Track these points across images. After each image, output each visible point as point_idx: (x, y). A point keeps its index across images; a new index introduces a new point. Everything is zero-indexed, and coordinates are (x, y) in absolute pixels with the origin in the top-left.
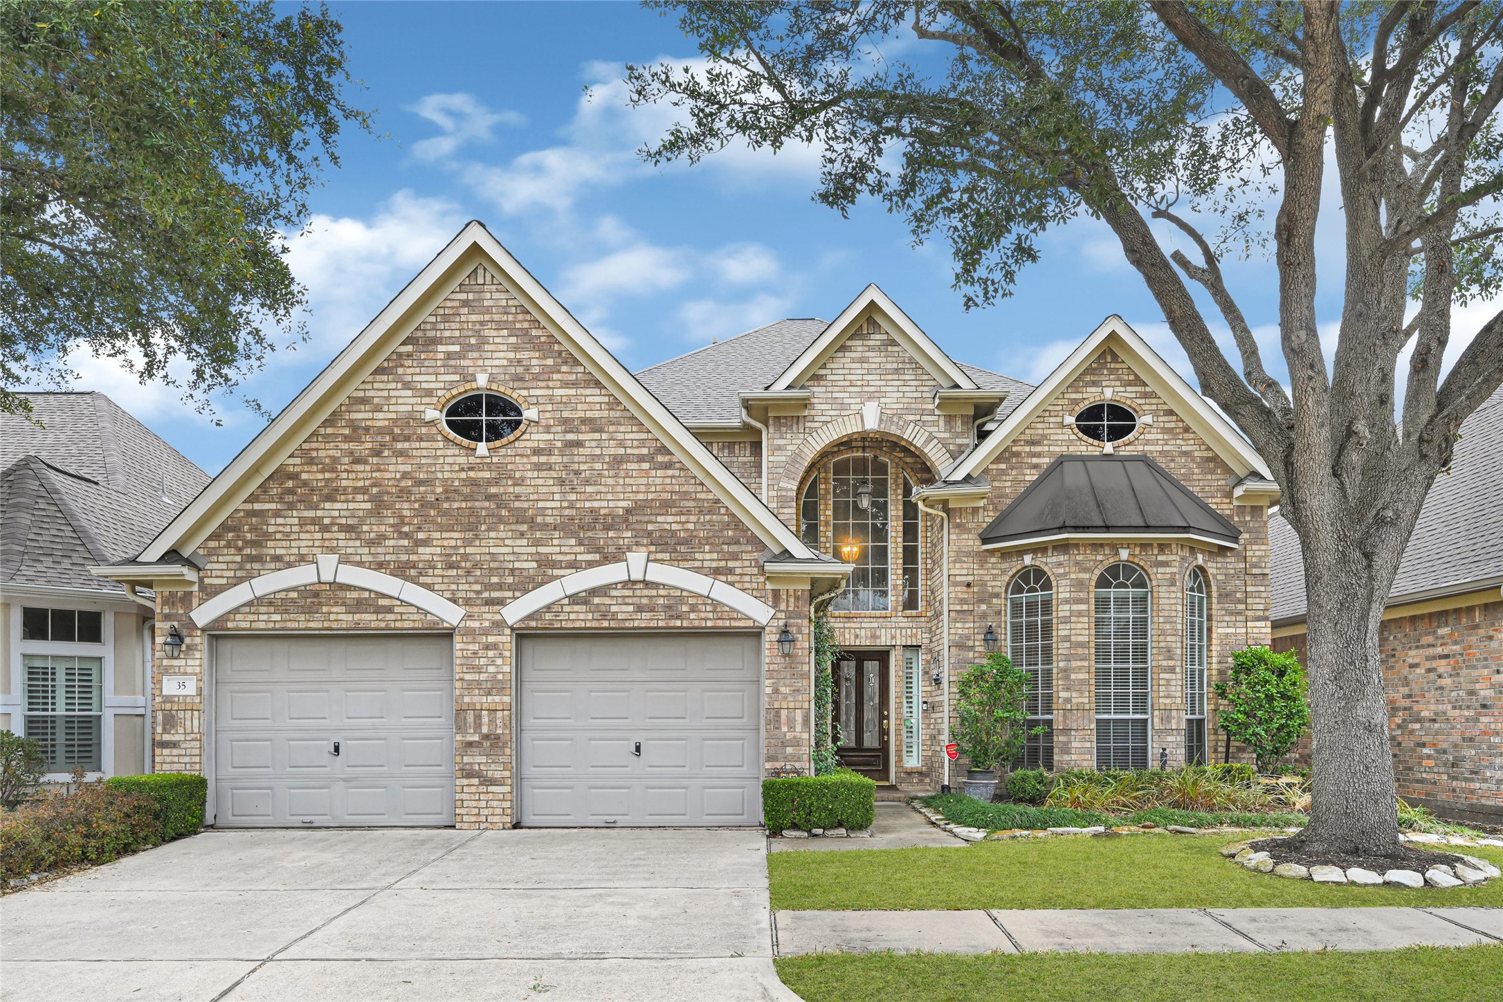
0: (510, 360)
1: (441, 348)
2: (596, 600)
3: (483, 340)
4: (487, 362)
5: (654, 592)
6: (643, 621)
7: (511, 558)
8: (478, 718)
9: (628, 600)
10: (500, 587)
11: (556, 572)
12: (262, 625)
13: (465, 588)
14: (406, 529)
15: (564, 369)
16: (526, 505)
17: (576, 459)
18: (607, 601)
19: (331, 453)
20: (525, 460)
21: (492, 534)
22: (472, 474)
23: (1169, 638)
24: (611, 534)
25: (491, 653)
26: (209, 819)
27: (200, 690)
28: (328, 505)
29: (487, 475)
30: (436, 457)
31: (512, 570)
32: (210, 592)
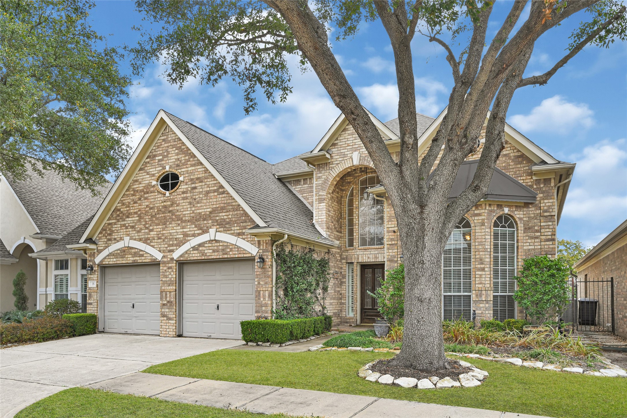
0: (176, 159)
1: (157, 158)
2: (201, 249)
3: (168, 153)
4: (170, 161)
5: (218, 244)
6: (215, 256)
7: (175, 234)
8: (166, 294)
9: (211, 248)
10: (172, 245)
11: (189, 238)
12: (111, 263)
13: (163, 246)
14: (147, 226)
15: (191, 159)
16: (180, 213)
17: (195, 194)
18: (204, 249)
19: (128, 201)
20: (180, 196)
21: (171, 225)
22: (165, 203)
23: (481, 253)
24: (205, 222)
25: (170, 270)
26: (101, 328)
27: (97, 285)
28: (127, 219)
29: (169, 203)
30: (155, 198)
31: (176, 238)
32: (100, 252)
